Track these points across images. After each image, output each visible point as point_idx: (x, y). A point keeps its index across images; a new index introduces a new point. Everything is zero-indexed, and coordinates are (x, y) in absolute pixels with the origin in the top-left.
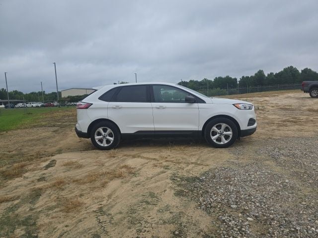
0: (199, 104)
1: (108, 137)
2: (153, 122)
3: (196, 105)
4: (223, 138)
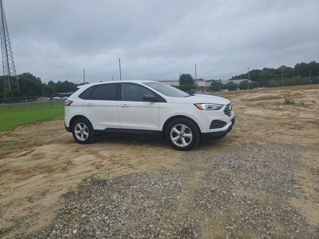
0: (160, 103)
2: (119, 120)
3: (157, 104)
4: (178, 137)
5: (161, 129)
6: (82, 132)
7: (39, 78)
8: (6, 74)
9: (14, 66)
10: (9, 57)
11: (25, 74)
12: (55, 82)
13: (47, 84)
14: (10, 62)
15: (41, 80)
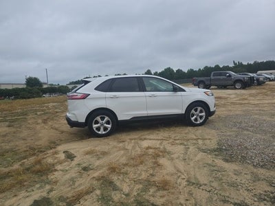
1: (105, 125)
2: (147, 109)
4: (199, 119)
5: (184, 112)
6: (102, 125)
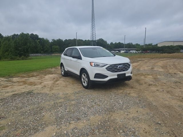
5: (79, 75)
7: (106, 41)
8: (92, 40)
9: (95, 36)
10: (94, 31)
11: (100, 39)
12: (114, 43)
13: (110, 44)
14: (94, 33)
15: (107, 42)
